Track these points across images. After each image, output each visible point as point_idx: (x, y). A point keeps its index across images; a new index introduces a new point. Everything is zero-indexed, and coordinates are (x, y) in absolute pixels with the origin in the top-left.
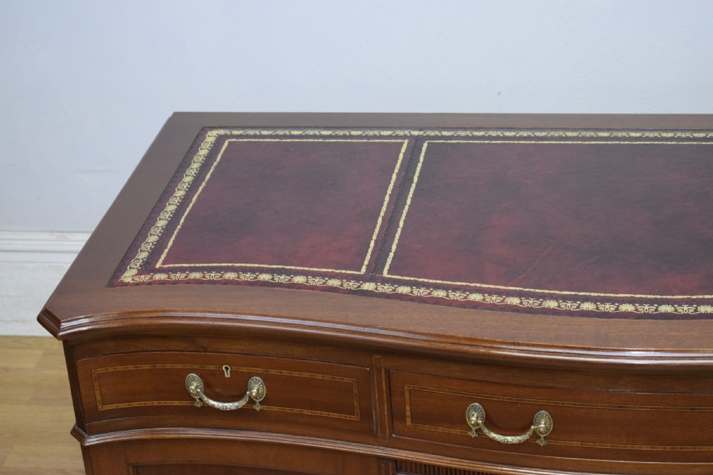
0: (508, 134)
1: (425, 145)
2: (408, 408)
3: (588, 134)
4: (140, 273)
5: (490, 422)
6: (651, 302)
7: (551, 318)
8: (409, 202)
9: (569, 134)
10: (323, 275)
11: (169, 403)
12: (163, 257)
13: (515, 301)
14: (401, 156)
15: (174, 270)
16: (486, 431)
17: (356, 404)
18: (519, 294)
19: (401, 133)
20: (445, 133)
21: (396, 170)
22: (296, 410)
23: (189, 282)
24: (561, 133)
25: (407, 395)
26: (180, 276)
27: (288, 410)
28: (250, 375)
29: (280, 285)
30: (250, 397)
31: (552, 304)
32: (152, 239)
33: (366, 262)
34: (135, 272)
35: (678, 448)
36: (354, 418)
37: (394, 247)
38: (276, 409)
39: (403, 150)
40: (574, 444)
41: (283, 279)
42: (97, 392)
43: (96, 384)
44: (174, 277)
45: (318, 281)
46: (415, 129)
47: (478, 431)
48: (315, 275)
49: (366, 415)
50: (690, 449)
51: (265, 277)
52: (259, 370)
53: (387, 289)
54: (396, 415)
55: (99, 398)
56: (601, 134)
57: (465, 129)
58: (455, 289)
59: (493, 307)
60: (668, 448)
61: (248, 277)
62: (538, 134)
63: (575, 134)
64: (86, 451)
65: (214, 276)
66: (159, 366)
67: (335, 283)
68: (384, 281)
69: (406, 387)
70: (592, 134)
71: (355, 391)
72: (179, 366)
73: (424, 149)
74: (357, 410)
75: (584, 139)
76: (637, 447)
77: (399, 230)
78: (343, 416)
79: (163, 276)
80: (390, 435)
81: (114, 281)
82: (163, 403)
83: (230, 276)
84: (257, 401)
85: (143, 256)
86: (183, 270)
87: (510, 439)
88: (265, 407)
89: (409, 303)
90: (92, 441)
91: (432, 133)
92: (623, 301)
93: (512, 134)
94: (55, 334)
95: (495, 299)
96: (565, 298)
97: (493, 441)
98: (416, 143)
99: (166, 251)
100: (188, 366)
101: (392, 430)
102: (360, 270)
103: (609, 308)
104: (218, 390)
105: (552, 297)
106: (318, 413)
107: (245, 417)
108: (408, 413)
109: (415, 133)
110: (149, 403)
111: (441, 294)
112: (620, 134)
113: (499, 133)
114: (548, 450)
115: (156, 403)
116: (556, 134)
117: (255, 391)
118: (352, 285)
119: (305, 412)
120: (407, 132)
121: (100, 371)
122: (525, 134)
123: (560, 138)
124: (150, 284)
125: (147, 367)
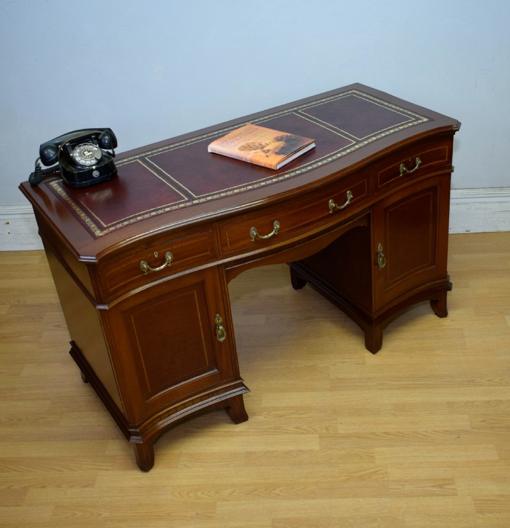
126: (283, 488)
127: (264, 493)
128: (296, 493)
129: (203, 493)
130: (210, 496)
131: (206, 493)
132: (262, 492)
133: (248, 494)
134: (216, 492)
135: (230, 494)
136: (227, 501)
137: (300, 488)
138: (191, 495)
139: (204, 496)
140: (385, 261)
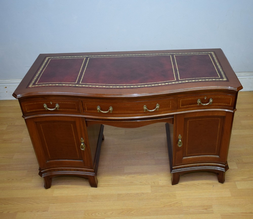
0: (104, 56)
1: (89, 58)
2: (86, 108)
3: (119, 55)
4: (33, 85)
5: (101, 109)
6: (129, 86)
7: (111, 89)
8: (85, 69)
9: (116, 55)
10: (68, 84)
11: (41, 110)
12: (37, 82)
13: (104, 87)
14: (84, 61)
15: (39, 84)
16: (101, 111)
18: (105, 85)
19: (84, 56)
20: (93, 56)
21: (83, 63)
22: (65, 110)
23: (42, 86)
24: (114, 55)
25: (86, 105)
26: (41, 85)
27: (64, 109)
28: (56, 103)
29: (60, 86)
30: (56, 107)
31: (111, 87)
32: (35, 79)
33: (77, 81)
34: (31, 85)
35: (135, 112)
36: (76, 110)
37: (82, 78)
38: (61, 109)
39: (84, 59)
40: (117, 112)
41: (61, 85)
42: (26, 109)
43: (26, 107)
44: (39, 86)
45: (67, 85)
46: (87, 55)
47: (99, 111)
48: (67, 84)
49: (78, 109)
50: (138, 112)
51: (57, 85)
52: (58, 102)
53: (81, 86)
54: (84, 109)
55: (26, 110)
56: (122, 55)
57: (96, 55)
58: (93, 85)
59: (100, 88)
60: (134, 112)
61: (54, 85)
62: (110, 56)
63: (117, 55)
64: (25, 120)
65: (47, 85)
66: (38, 103)
67: (71, 85)
68: (80, 84)
70: (120, 55)
71: (76, 105)
72: (42, 103)
73: (88, 59)
75: (118, 56)
76: (128, 112)
77: (83, 75)
78: (74, 110)
79: (37, 86)
81: (27, 87)
82: (39, 110)
83: (50, 85)
85: (33, 82)
86: (41, 84)
87: (105, 112)
88: (59, 109)
89: (85, 88)
90: (26, 118)
91: (90, 56)
92: (124, 86)
93: (105, 56)
94: (16, 98)
95: (101, 87)
96: (114, 86)
97: (102, 112)
98: (87, 58)
99: (38, 81)
100: (44, 103)
101: (84, 112)
102: (75, 82)
103: (122, 87)
104: (50, 107)
105: (111, 86)
106: (70, 110)
107: (56, 111)
108: (86, 109)
109: (87, 56)
110: (37, 110)
111: (91, 86)
112: (125, 55)
113: (103, 56)
114: (112, 114)
115: (38, 110)
116: (113, 55)
117: (57, 106)
118: (74, 85)
119: (67, 110)
120: (85, 56)
121: (26, 104)
122: (108, 56)
123: (114, 56)
124: (35, 87)
125: (35, 103)
126: (135, 211)
127: (127, 213)
128: (141, 213)
129: (98, 214)
130: (102, 215)
131: (100, 214)
132: (126, 213)
133: (119, 214)
134: (105, 213)
135: (111, 214)
136: (110, 217)
137: (143, 211)
138: (93, 215)
139: (99, 215)
140: (182, 144)
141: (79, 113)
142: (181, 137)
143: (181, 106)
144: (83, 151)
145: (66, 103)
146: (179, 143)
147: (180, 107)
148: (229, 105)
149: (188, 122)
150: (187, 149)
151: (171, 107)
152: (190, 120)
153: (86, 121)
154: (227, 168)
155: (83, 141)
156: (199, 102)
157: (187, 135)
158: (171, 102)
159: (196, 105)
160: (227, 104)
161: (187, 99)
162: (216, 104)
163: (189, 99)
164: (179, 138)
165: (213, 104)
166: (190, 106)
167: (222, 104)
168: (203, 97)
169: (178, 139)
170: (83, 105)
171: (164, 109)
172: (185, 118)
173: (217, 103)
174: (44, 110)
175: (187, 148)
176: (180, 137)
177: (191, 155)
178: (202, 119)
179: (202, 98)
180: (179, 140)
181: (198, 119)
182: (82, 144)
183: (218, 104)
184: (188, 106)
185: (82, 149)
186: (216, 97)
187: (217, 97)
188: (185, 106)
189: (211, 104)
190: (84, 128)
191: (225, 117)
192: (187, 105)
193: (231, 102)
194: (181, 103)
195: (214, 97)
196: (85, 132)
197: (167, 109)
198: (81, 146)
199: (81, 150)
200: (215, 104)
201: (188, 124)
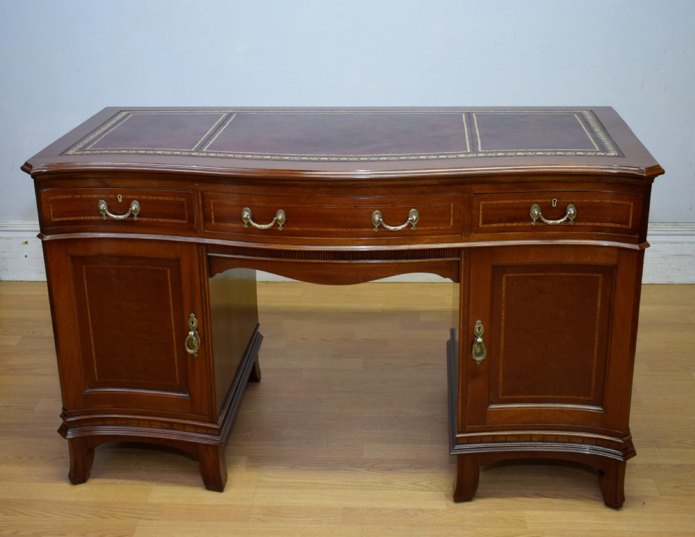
2: (213, 214)
4: (77, 151)
5: (254, 218)
7: (285, 162)
8: (222, 130)
10: (171, 151)
11: (90, 218)
12: (90, 146)
13: (268, 157)
15: (95, 150)
16: (252, 223)
17: (186, 214)
18: (271, 155)
20: (247, 111)
22: (155, 220)
23: (102, 154)
25: (212, 206)
26: (98, 152)
27: (151, 219)
28: (132, 200)
29: (149, 154)
30: (131, 212)
31: (287, 158)
32: (86, 142)
33: (196, 147)
34: (74, 151)
35: (350, 230)
36: (185, 222)
37: (211, 143)
38: (144, 219)
40: (298, 229)
42: (51, 210)
43: (51, 205)
47: (248, 224)
49: (191, 220)
50: (355, 230)
51: (142, 152)
52: (137, 197)
54: (207, 219)
55: (52, 213)
58: (238, 154)
60: (345, 230)
61: (134, 152)
65: (116, 152)
66: (85, 196)
67: (177, 153)
68: (203, 152)
69: (211, 202)
71: (186, 205)
72: (95, 196)
74: (187, 217)
77: (215, 138)
78: (180, 221)
79: (89, 152)
80: (204, 230)
81: (63, 154)
84: (136, 215)
85: (80, 146)
86: (99, 150)
87: (263, 226)
88: (139, 219)
89: (215, 159)
90: (47, 238)
95: (258, 157)
96: (293, 156)
97: (255, 228)
99: (93, 145)
100: (100, 196)
101: (205, 228)
102: (191, 149)
103: (315, 159)
105: (287, 156)
106: (168, 220)
107: (128, 224)
108: (213, 217)
110: (78, 218)
114: (284, 233)
117: (134, 208)
118: (186, 154)
119: (160, 220)
121: (53, 198)
124: (82, 154)
125: (78, 196)
140: (485, 351)
141: (191, 231)
142: (482, 330)
143: (481, 222)
144: (192, 355)
145: (161, 198)
146: (476, 349)
147: (480, 225)
148: (625, 227)
149: (504, 282)
150: (501, 374)
151: (452, 224)
152: (510, 275)
153: (209, 257)
154: (629, 451)
155: (194, 324)
156: (536, 212)
157: (503, 324)
158: (452, 205)
159: (527, 224)
160: (618, 226)
161: (500, 202)
162: (588, 224)
163: (505, 202)
164: (477, 330)
165: (577, 224)
166: (508, 225)
167: (604, 225)
168: (549, 201)
169: (475, 337)
170: (204, 206)
171: (431, 228)
172: (493, 267)
173: (589, 219)
174: (98, 218)
175: (501, 370)
176: (479, 328)
177: (514, 397)
178: (548, 274)
179: (544, 201)
180: (477, 338)
181: (534, 274)
182: (191, 333)
183: (591, 224)
184: (502, 225)
185: (191, 349)
186: (585, 201)
187: (589, 201)
188: (496, 225)
189: (571, 223)
190: (202, 281)
191: (616, 266)
192: (500, 221)
193: (631, 217)
194: (481, 212)
195: (579, 201)
196: (203, 294)
197: (441, 228)
198: (188, 338)
199: (187, 353)
200: (583, 224)
201: (504, 288)
